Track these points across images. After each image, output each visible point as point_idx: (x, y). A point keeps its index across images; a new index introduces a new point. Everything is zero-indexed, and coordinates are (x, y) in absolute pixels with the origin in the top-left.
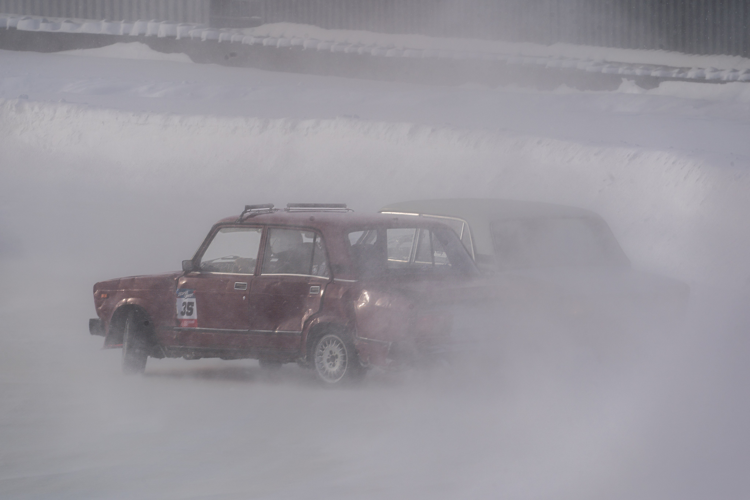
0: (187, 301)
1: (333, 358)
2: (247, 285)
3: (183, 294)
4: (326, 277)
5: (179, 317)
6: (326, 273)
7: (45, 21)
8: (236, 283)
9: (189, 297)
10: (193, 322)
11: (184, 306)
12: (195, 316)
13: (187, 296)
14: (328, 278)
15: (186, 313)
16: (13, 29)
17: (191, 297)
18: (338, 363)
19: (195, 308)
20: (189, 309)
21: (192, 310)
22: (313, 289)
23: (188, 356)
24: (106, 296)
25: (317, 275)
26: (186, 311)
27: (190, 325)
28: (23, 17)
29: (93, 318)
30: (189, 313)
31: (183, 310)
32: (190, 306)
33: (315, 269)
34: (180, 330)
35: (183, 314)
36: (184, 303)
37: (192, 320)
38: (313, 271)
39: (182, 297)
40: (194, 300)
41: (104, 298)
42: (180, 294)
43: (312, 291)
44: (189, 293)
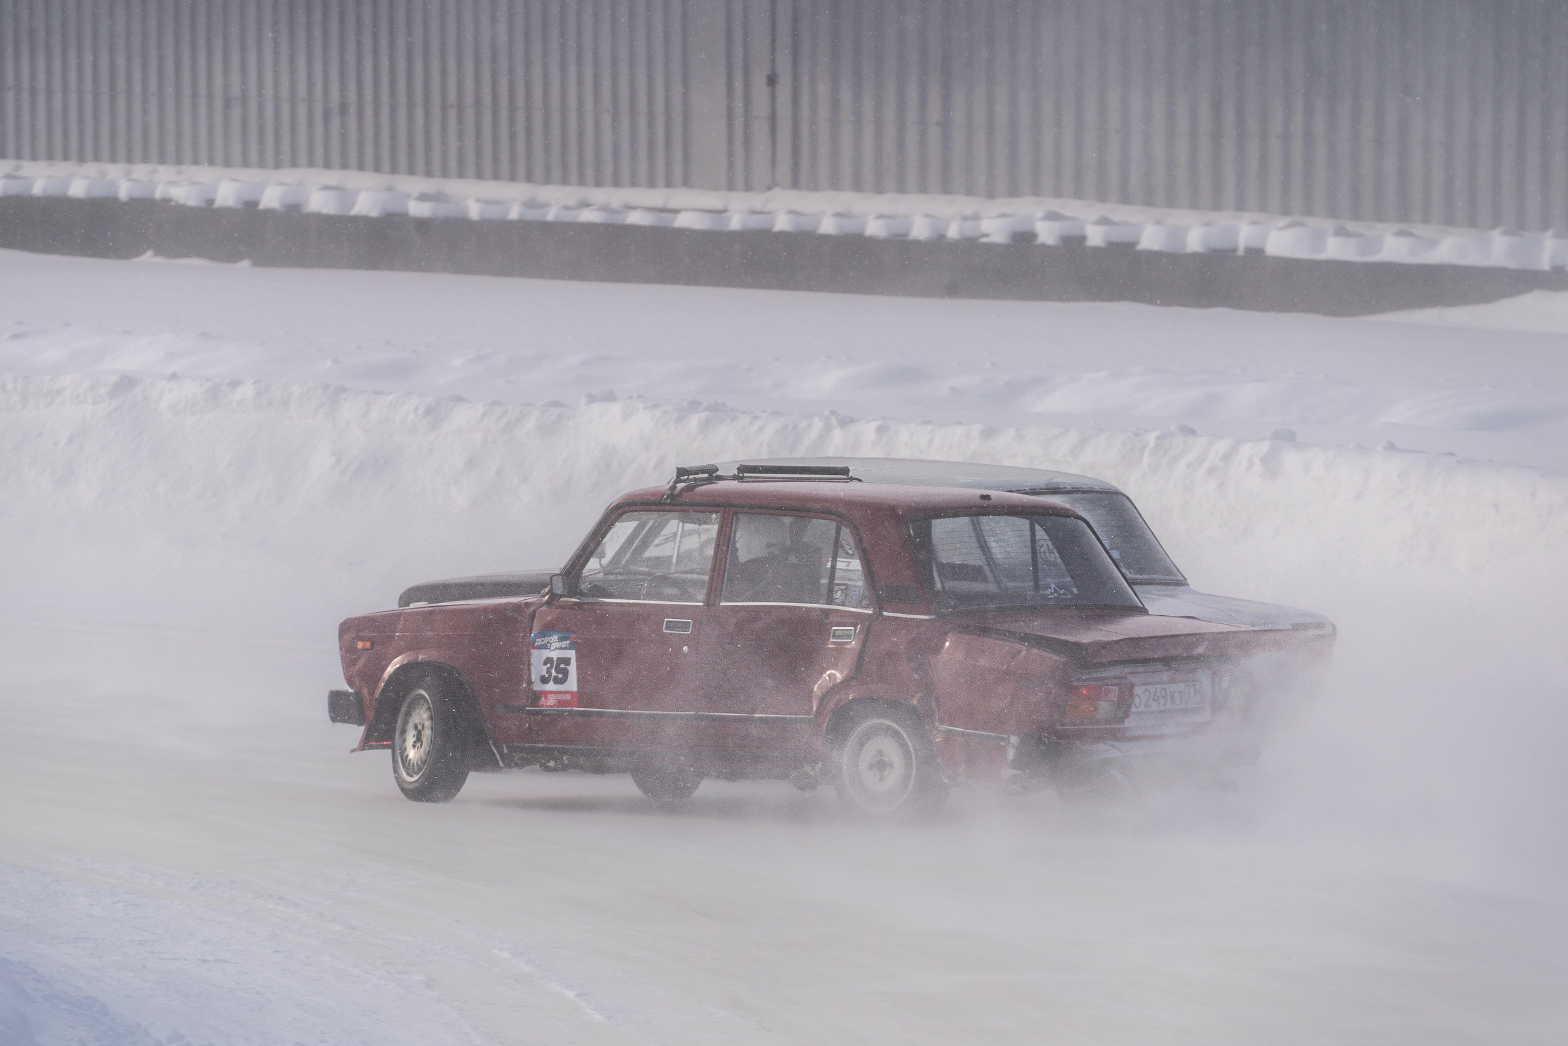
0: (555, 655)
1: (881, 765)
2: (691, 625)
3: (545, 642)
4: (867, 607)
5: (538, 686)
6: (865, 602)
7: (1341, 232)
8: (668, 622)
9: (559, 649)
10: (568, 697)
11: (549, 665)
12: (572, 684)
13: (557, 645)
14: (871, 612)
15: (553, 680)
16: (1255, 254)
17: (565, 648)
18: (894, 776)
19: (573, 669)
20: (558, 670)
21: (566, 673)
22: (837, 633)
23: (552, 764)
24: (368, 645)
25: (843, 605)
26: (554, 673)
27: (560, 703)
28: (1283, 222)
29: (336, 688)
30: (561, 679)
31: (544, 673)
32: (562, 666)
33: (839, 593)
34: (538, 713)
35: (544, 680)
36: (549, 660)
37: (566, 693)
38: (835, 596)
39: (545, 647)
40: (571, 654)
41: (364, 649)
42: (539, 642)
43: (834, 636)
44: (561, 639)
